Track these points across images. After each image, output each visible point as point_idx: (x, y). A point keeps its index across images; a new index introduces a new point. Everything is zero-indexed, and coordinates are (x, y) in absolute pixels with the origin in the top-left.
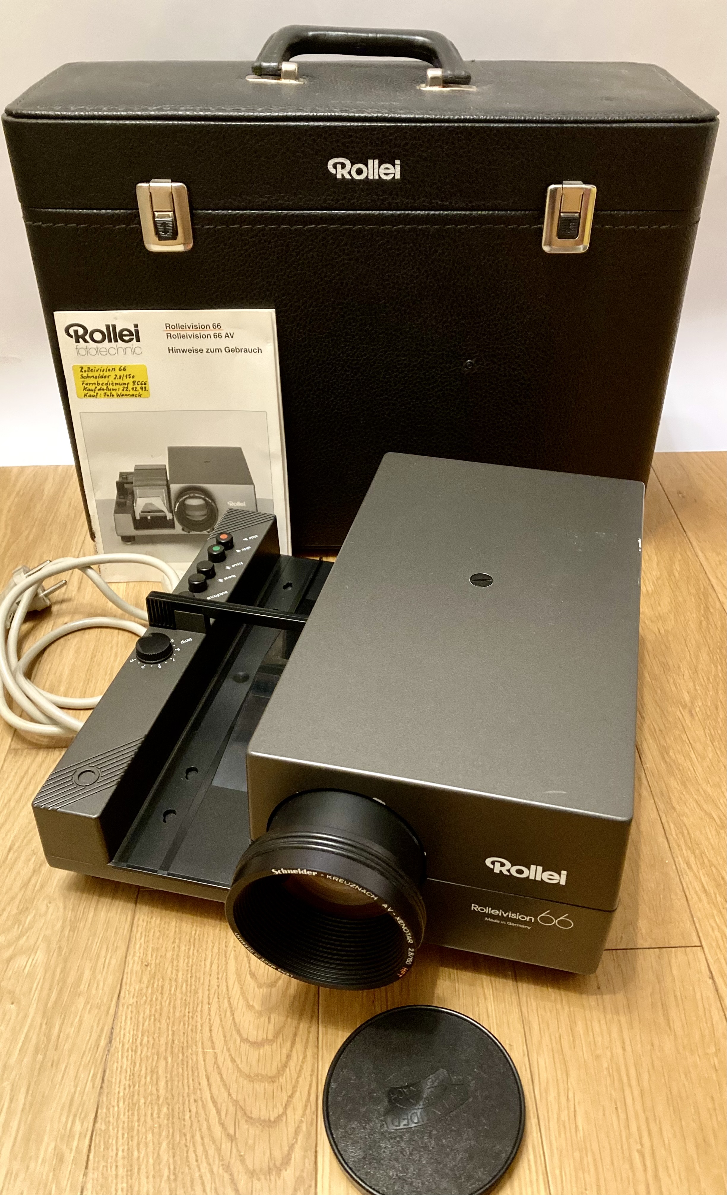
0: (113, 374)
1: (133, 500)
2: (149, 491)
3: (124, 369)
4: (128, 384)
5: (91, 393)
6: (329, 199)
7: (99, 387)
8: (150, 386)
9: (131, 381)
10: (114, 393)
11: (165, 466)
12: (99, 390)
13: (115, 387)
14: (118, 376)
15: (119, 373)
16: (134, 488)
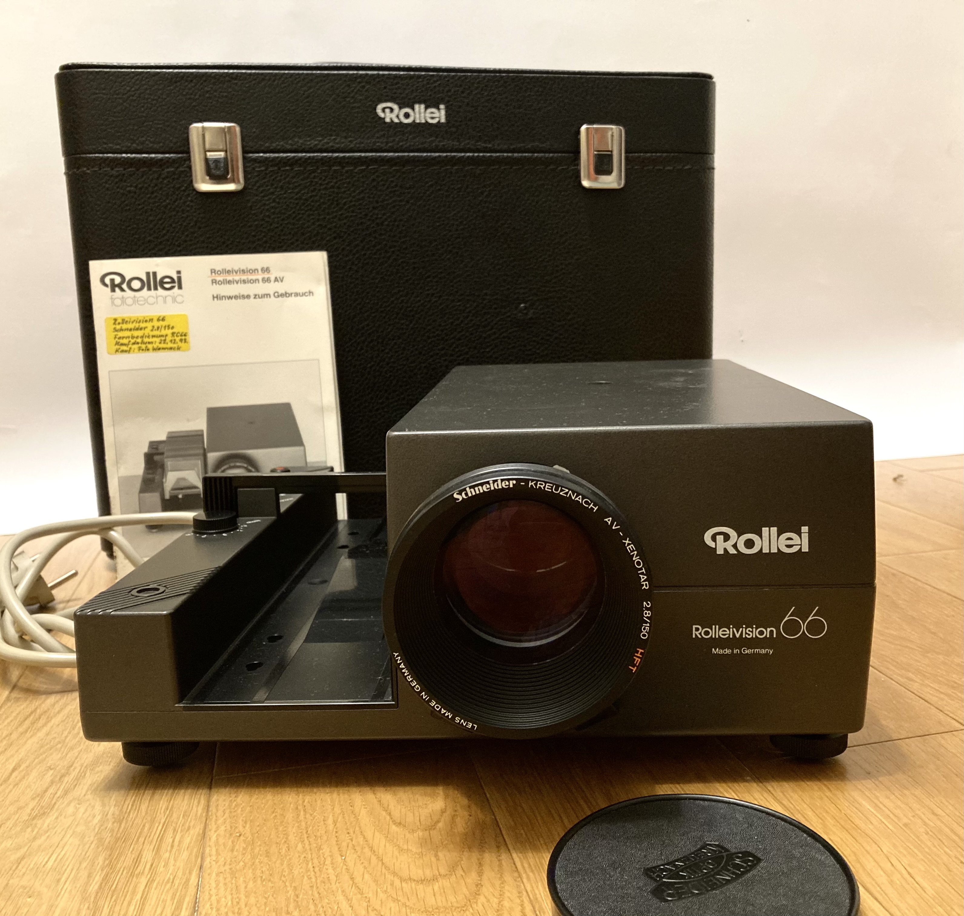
0: (149, 325)
1: (163, 474)
2: (182, 462)
3: (163, 320)
4: (166, 335)
5: (124, 348)
6: (378, 142)
7: (133, 341)
8: (190, 338)
9: (169, 332)
10: (150, 346)
11: (202, 431)
12: (134, 344)
13: (151, 340)
14: (156, 327)
15: (156, 324)
16: (166, 460)
